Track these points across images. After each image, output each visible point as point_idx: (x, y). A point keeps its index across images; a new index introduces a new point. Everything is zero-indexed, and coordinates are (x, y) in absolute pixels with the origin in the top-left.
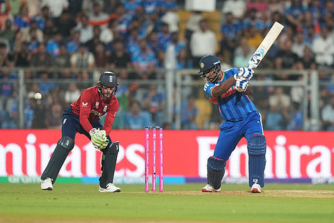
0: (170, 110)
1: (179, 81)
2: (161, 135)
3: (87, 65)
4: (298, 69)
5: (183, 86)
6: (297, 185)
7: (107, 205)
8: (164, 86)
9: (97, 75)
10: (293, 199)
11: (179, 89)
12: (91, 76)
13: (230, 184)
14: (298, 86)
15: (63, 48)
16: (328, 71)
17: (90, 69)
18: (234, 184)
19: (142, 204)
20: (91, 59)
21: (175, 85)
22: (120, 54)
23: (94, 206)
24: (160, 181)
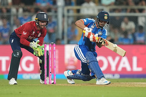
0: (60, 31)
1: (66, 13)
2: (55, 48)
4: (142, 5)
5: (68, 17)
6: (142, 79)
7: (20, 93)
8: (56, 17)
10: (139, 88)
11: (66, 19)
14: (142, 16)
19: (42, 92)
21: (63, 16)
23: (11, 94)
24: (54, 77)
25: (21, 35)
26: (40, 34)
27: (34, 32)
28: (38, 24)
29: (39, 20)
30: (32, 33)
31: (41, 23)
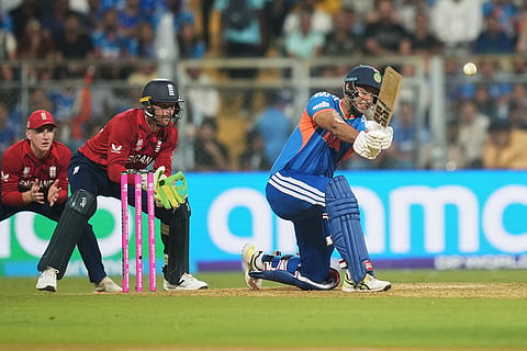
7: (52, 318)
24: (151, 271)
25: (105, 156)
26: (160, 143)
27: (140, 142)
28: (153, 113)
29: (152, 102)
30: (136, 147)
31: (160, 111)
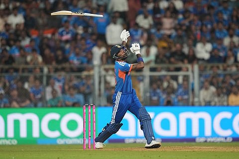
3: (38, 63)
9: (46, 70)
12: (42, 70)
13: (139, 143)
15: (22, 51)
16: (205, 64)
17: (41, 66)
18: (142, 143)
20: (40, 59)
22: (60, 58)
